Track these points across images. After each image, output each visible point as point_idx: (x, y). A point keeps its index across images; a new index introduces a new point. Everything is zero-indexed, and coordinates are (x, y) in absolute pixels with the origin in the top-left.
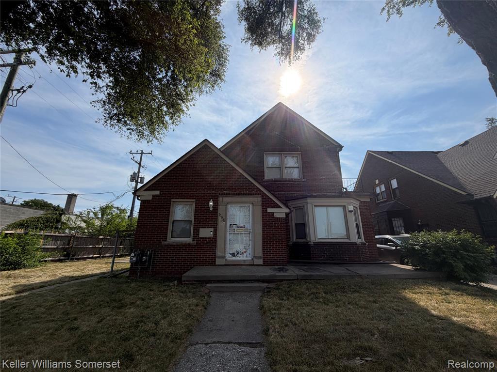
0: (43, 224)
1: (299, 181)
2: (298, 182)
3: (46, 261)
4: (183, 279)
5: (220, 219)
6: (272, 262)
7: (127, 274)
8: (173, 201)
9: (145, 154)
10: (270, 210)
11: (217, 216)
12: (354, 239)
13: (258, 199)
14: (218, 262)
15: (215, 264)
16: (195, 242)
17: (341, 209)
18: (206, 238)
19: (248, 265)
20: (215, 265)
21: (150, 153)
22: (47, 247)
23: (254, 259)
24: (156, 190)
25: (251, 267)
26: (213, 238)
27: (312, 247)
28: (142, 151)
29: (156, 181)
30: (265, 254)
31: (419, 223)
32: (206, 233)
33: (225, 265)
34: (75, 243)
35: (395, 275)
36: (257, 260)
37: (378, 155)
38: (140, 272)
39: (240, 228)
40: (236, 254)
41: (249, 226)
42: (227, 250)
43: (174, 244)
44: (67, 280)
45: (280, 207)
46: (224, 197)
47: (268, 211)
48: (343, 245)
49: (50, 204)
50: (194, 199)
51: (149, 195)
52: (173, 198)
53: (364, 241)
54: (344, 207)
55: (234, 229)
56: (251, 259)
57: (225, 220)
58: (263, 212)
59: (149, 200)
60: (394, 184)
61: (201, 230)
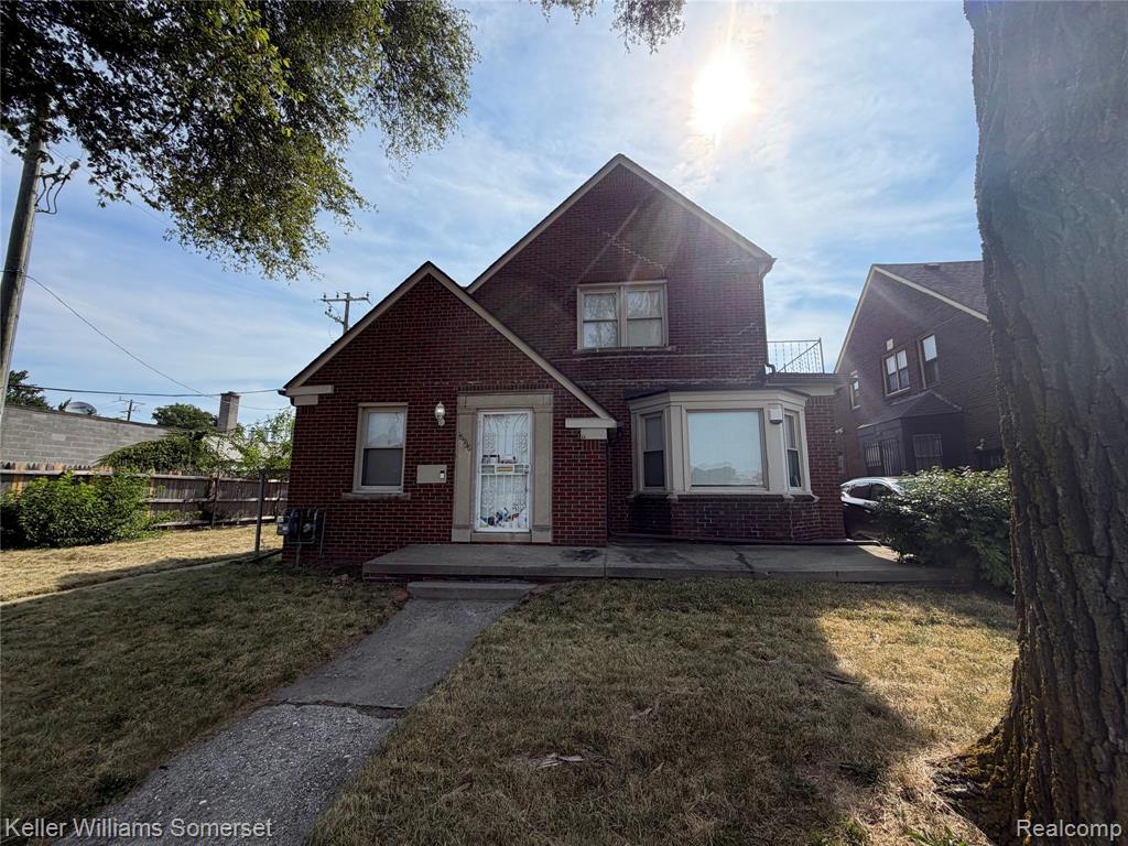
0: (168, 455)
1: (659, 351)
2: (655, 353)
3: (165, 528)
4: (365, 570)
5: (460, 443)
6: (573, 537)
7: (279, 557)
8: (364, 408)
9: (355, 300)
10: (570, 423)
11: (455, 439)
12: (781, 486)
13: (545, 399)
14: (456, 535)
15: (450, 540)
16: (409, 494)
17: (754, 417)
18: (431, 485)
19: (519, 543)
20: (450, 542)
21: (364, 299)
22: (162, 500)
23: (533, 532)
24: (328, 384)
25: (523, 547)
26: (445, 485)
27: (675, 505)
28: (348, 294)
29: (326, 364)
30: (559, 519)
31: (980, 447)
32: (430, 474)
33: (471, 543)
34: (220, 494)
35: (837, 573)
36: (538, 533)
37: (896, 274)
38: (301, 554)
39: (505, 465)
40: (496, 519)
41: (526, 460)
42: (478, 510)
43: (366, 498)
44: (168, 566)
45: (595, 416)
46: (468, 394)
47: (567, 426)
48: (748, 500)
49: (206, 413)
50: (405, 401)
51: (312, 395)
52: (361, 401)
53: (809, 491)
54: (760, 411)
55: (493, 466)
56: (528, 531)
57: (471, 446)
58: (556, 428)
59: (313, 406)
60: (930, 349)
61: (420, 468)
